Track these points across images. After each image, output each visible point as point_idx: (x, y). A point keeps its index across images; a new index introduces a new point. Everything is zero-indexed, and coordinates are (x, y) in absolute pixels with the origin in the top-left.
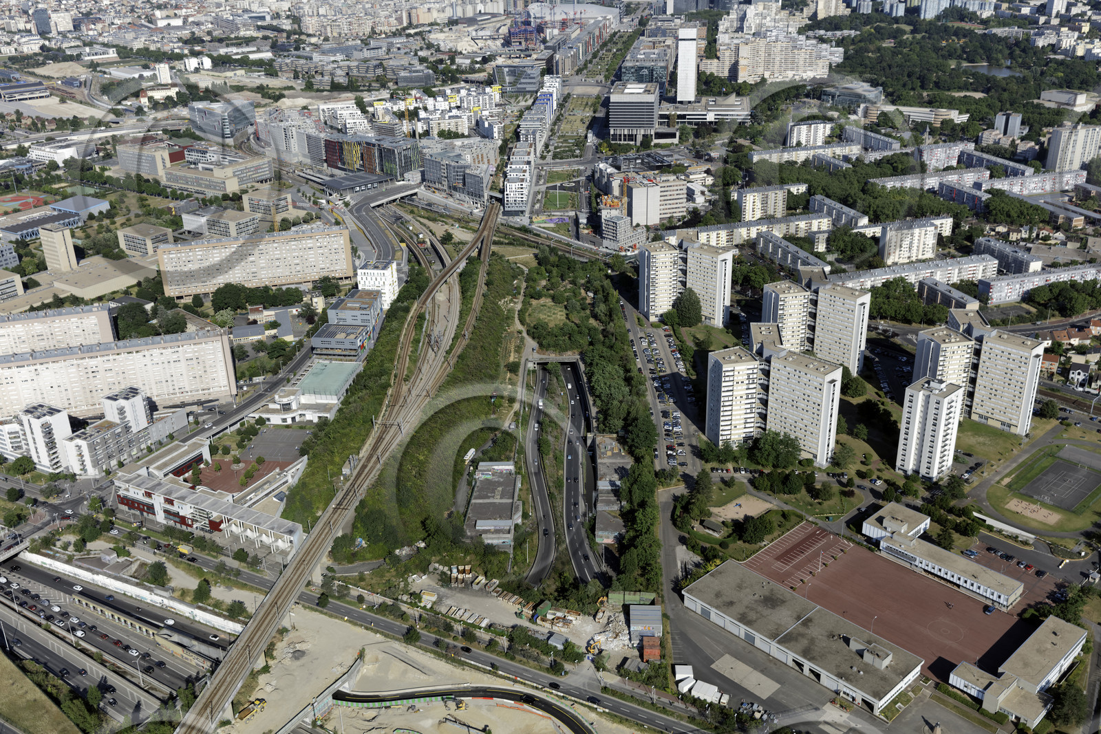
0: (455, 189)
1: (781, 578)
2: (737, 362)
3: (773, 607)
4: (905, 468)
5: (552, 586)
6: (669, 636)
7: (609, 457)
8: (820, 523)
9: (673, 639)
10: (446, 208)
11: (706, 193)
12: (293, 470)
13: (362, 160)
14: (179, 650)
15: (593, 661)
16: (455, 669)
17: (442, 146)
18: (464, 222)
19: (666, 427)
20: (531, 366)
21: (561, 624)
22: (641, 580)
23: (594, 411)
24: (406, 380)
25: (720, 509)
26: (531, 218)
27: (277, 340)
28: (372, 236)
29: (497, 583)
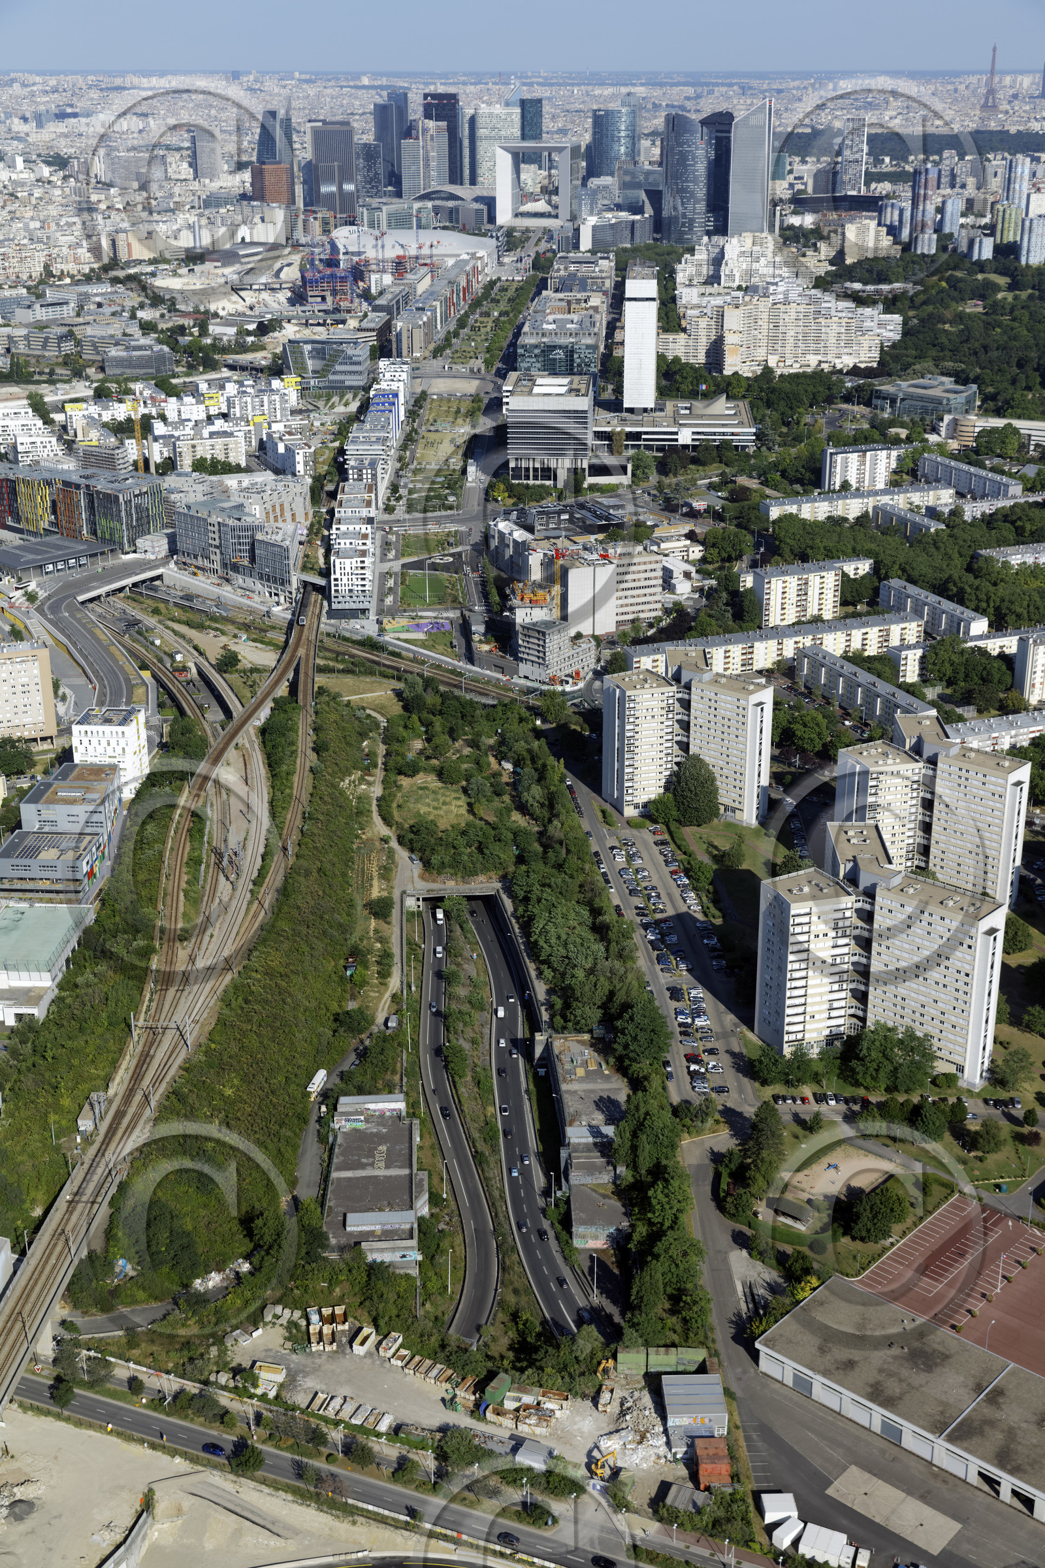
0: (235, 568)
2: (814, 897)
3: (929, 1368)
5: (501, 1339)
6: (740, 1434)
7: (581, 1080)
8: (986, 1197)
9: (748, 1439)
10: (219, 603)
11: (694, 575)
13: (54, 512)
16: (337, 1524)
17: (205, 488)
18: (256, 629)
19: (681, 1019)
20: (411, 903)
21: (533, 1420)
22: (672, 1321)
23: (540, 989)
26: (379, 622)
28: (85, 657)
29: (401, 1340)
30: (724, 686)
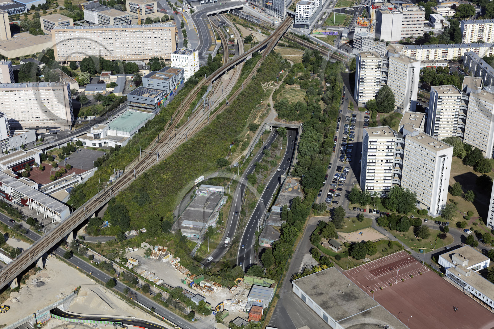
0: (267, 6)
1: (366, 285)
2: (381, 136)
3: (348, 300)
4: (492, 224)
6: (273, 309)
8: (413, 253)
10: (258, 19)
11: (446, 22)
12: (85, 175)
15: (216, 316)
16: (129, 307)
18: (265, 29)
19: (335, 177)
20: (268, 128)
21: (205, 290)
23: (295, 161)
24: (176, 127)
25: (347, 234)
26: (312, 30)
27: (111, 95)
28: (200, 34)
29: (179, 260)
30: (402, 59)
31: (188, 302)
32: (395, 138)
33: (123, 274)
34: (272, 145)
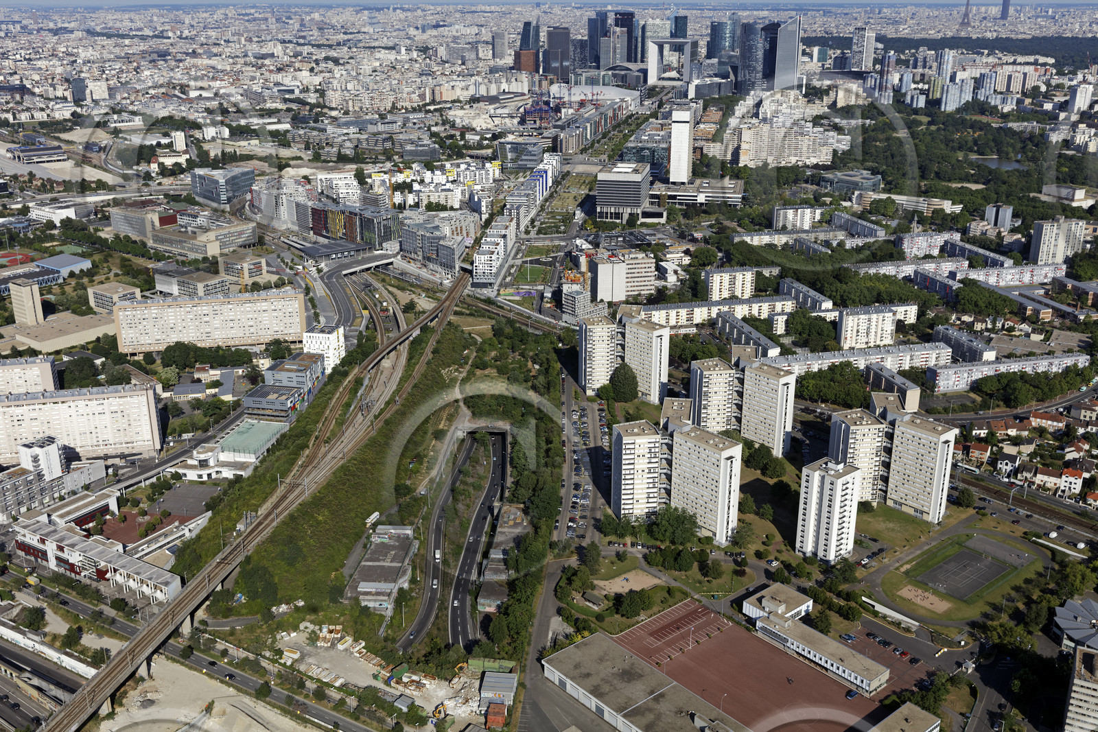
0: (429, 259)
1: (648, 653)
2: (639, 435)
3: (629, 681)
4: (804, 550)
5: (420, 649)
6: (520, 706)
7: (511, 527)
8: (704, 601)
9: (523, 708)
10: (418, 278)
11: (680, 272)
12: (193, 525)
13: (345, 228)
14: (35, 693)
15: (435, 725)
16: (298, 727)
17: (425, 217)
19: (574, 500)
20: (459, 434)
21: (412, 688)
22: (507, 648)
23: (509, 481)
24: (326, 442)
25: (606, 583)
26: (499, 290)
27: (215, 399)
28: (336, 302)
29: (363, 644)
30: (643, 326)
31: (390, 709)
32: (659, 436)
33: (280, 675)
34: (471, 459)
